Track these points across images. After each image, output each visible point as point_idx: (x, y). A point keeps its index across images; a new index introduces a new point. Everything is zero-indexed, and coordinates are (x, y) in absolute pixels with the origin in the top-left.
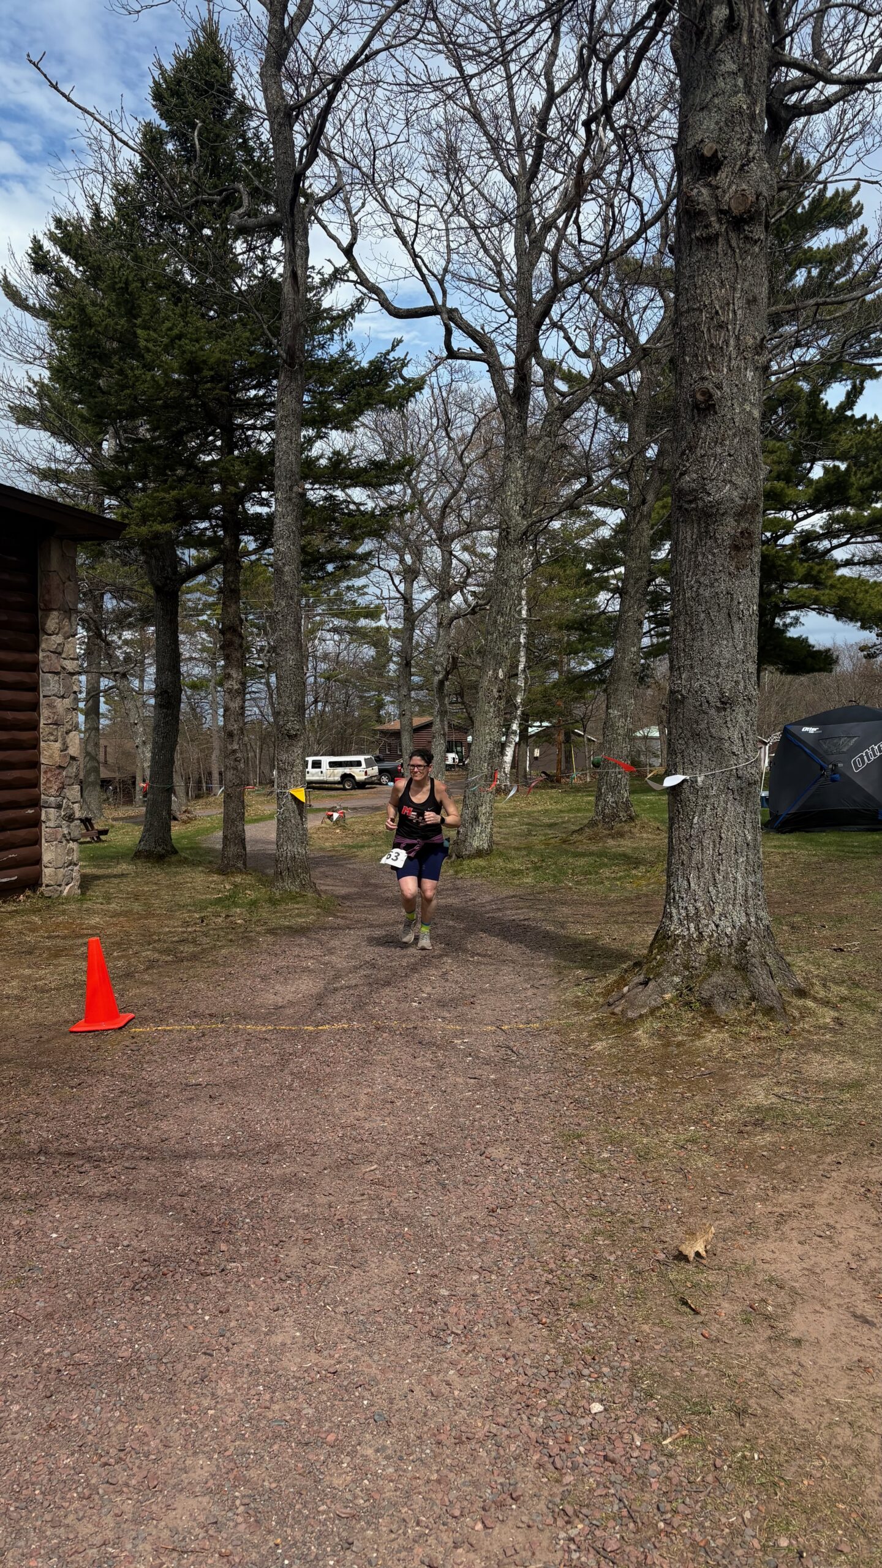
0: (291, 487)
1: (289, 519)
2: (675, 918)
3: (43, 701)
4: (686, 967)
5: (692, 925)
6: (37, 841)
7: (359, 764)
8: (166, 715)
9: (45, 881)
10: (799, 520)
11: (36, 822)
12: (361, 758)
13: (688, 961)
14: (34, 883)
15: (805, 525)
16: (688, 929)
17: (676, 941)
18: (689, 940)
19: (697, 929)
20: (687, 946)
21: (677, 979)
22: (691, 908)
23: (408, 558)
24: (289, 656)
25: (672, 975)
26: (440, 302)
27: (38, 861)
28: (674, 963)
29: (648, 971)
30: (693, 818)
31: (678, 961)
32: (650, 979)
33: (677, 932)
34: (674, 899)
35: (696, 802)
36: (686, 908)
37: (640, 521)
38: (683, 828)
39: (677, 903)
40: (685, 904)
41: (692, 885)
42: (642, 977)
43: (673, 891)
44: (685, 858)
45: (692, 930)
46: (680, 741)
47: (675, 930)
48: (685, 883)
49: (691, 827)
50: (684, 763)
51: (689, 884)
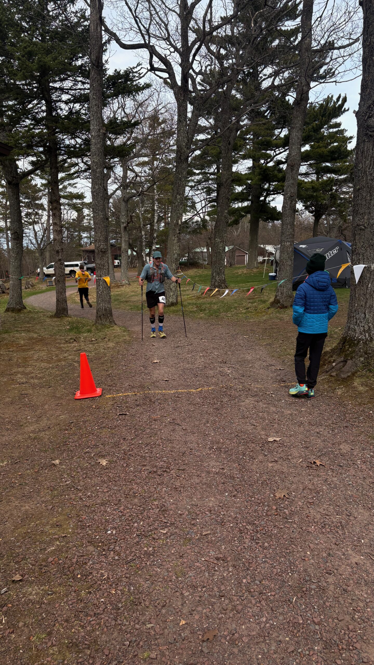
0: (99, 130)
1: (99, 146)
2: (357, 331)
4: (366, 353)
5: (367, 334)
8: (17, 244)
10: (277, 155)
13: (367, 350)
15: (279, 157)
16: (365, 336)
17: (359, 342)
18: (366, 341)
19: (370, 335)
20: (365, 343)
21: (362, 359)
22: (366, 326)
24: (100, 213)
25: (360, 357)
26: (147, 42)
28: (360, 351)
29: (346, 356)
30: (368, 285)
31: (362, 351)
32: (348, 359)
33: (360, 337)
34: (356, 322)
35: (370, 278)
36: (364, 326)
37: (227, 153)
38: (362, 290)
39: (359, 324)
40: (363, 325)
41: (367, 316)
42: (342, 359)
43: (356, 319)
44: (364, 303)
45: (367, 336)
46: (362, 249)
47: (358, 336)
48: (363, 315)
49: (367, 289)
50: (364, 259)
51: (365, 315)
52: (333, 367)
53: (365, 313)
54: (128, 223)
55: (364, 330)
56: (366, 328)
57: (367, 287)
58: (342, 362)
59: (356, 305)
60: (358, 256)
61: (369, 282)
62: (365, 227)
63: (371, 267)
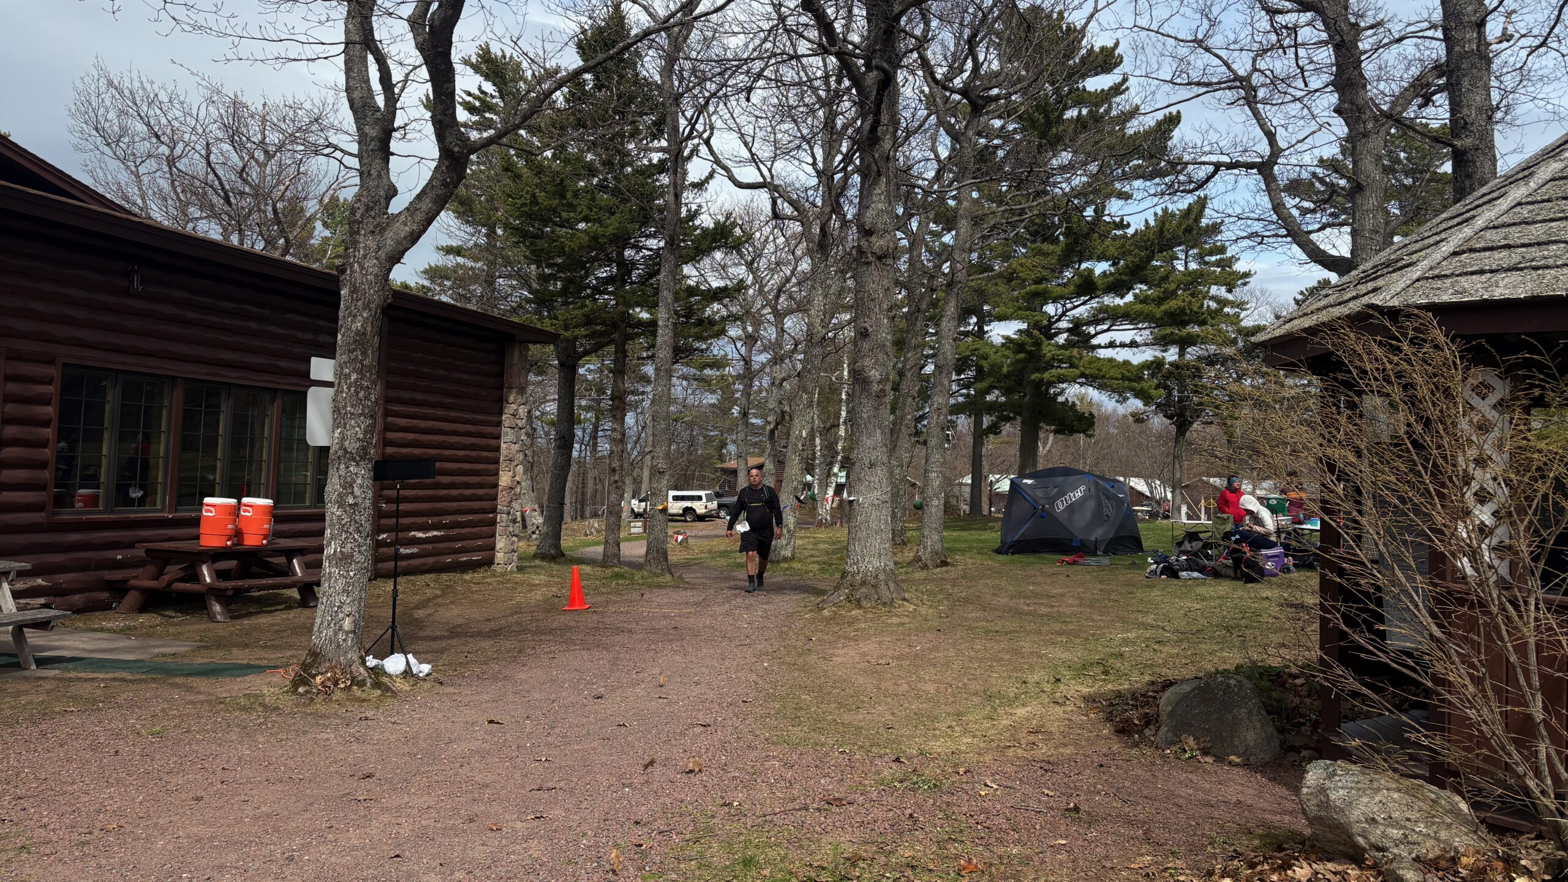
2: (848, 563)
3: (503, 446)
4: (851, 585)
5: (855, 566)
6: (493, 535)
7: (700, 498)
8: (563, 454)
9: (497, 561)
10: (1069, 310)
11: (494, 523)
12: (702, 493)
14: (489, 562)
16: (854, 569)
17: (848, 574)
18: (854, 573)
19: (858, 568)
21: (847, 591)
22: (855, 559)
23: (750, 329)
26: (767, 179)
27: (493, 548)
28: (847, 584)
54: (777, 424)
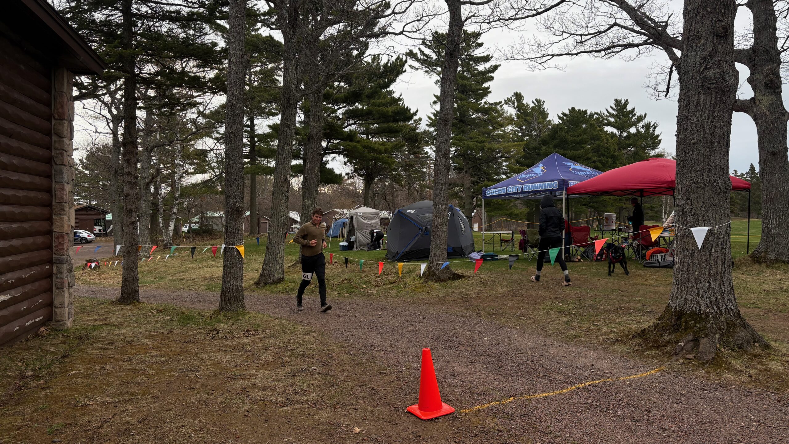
3: (55, 186)
4: (720, 329)
5: (715, 307)
6: (50, 289)
9: (56, 318)
11: (50, 275)
14: (47, 320)
21: (718, 336)
27: (50, 304)
29: (695, 333)
30: (711, 249)
31: (715, 326)
32: (701, 337)
33: (707, 311)
34: (698, 293)
35: (713, 241)
36: (710, 298)
37: (317, 102)
38: (704, 255)
39: (703, 296)
40: (708, 296)
41: (712, 286)
42: (691, 337)
43: (698, 289)
44: (707, 271)
45: (716, 309)
46: (702, 209)
47: (705, 310)
48: (707, 284)
49: (710, 255)
50: (705, 220)
51: (710, 284)
52: (682, 348)
53: (709, 283)
54: (153, 178)
55: (711, 302)
56: (713, 300)
57: (710, 252)
58: (691, 341)
59: (696, 273)
60: (696, 217)
61: (712, 247)
62: (706, 185)
63: (714, 230)
